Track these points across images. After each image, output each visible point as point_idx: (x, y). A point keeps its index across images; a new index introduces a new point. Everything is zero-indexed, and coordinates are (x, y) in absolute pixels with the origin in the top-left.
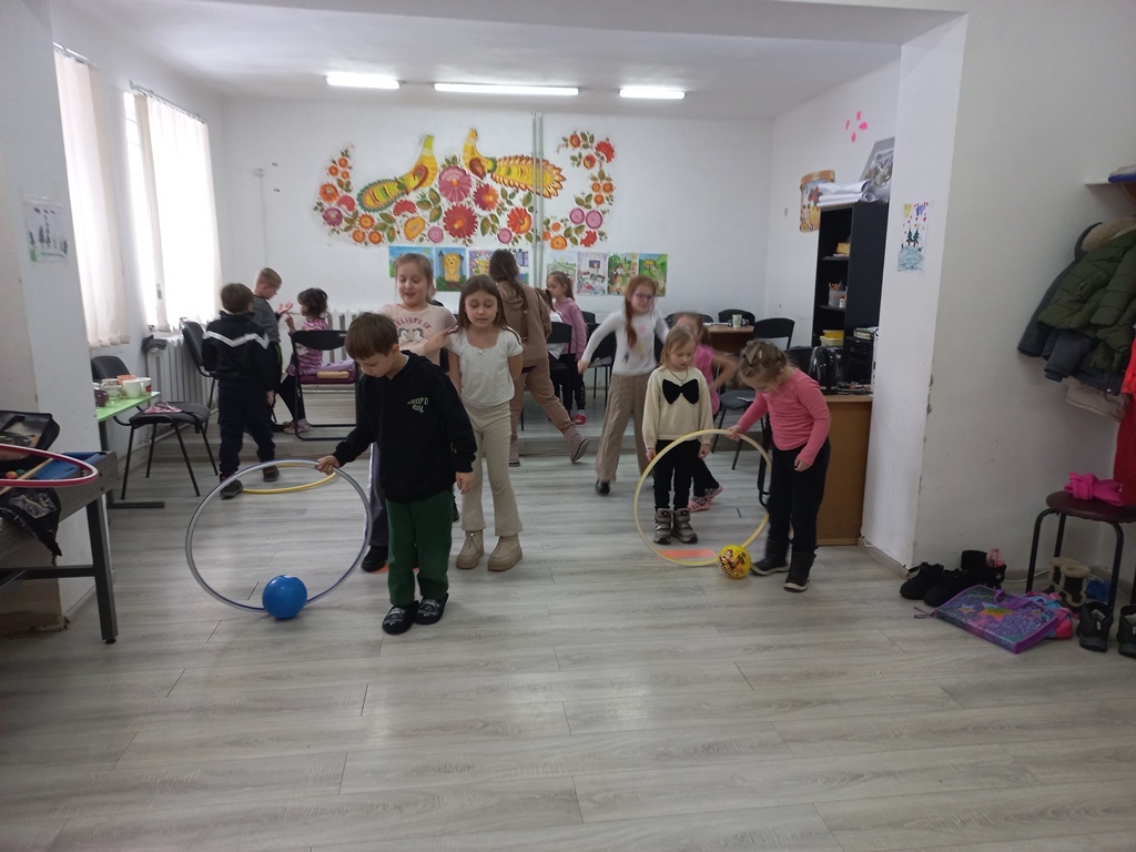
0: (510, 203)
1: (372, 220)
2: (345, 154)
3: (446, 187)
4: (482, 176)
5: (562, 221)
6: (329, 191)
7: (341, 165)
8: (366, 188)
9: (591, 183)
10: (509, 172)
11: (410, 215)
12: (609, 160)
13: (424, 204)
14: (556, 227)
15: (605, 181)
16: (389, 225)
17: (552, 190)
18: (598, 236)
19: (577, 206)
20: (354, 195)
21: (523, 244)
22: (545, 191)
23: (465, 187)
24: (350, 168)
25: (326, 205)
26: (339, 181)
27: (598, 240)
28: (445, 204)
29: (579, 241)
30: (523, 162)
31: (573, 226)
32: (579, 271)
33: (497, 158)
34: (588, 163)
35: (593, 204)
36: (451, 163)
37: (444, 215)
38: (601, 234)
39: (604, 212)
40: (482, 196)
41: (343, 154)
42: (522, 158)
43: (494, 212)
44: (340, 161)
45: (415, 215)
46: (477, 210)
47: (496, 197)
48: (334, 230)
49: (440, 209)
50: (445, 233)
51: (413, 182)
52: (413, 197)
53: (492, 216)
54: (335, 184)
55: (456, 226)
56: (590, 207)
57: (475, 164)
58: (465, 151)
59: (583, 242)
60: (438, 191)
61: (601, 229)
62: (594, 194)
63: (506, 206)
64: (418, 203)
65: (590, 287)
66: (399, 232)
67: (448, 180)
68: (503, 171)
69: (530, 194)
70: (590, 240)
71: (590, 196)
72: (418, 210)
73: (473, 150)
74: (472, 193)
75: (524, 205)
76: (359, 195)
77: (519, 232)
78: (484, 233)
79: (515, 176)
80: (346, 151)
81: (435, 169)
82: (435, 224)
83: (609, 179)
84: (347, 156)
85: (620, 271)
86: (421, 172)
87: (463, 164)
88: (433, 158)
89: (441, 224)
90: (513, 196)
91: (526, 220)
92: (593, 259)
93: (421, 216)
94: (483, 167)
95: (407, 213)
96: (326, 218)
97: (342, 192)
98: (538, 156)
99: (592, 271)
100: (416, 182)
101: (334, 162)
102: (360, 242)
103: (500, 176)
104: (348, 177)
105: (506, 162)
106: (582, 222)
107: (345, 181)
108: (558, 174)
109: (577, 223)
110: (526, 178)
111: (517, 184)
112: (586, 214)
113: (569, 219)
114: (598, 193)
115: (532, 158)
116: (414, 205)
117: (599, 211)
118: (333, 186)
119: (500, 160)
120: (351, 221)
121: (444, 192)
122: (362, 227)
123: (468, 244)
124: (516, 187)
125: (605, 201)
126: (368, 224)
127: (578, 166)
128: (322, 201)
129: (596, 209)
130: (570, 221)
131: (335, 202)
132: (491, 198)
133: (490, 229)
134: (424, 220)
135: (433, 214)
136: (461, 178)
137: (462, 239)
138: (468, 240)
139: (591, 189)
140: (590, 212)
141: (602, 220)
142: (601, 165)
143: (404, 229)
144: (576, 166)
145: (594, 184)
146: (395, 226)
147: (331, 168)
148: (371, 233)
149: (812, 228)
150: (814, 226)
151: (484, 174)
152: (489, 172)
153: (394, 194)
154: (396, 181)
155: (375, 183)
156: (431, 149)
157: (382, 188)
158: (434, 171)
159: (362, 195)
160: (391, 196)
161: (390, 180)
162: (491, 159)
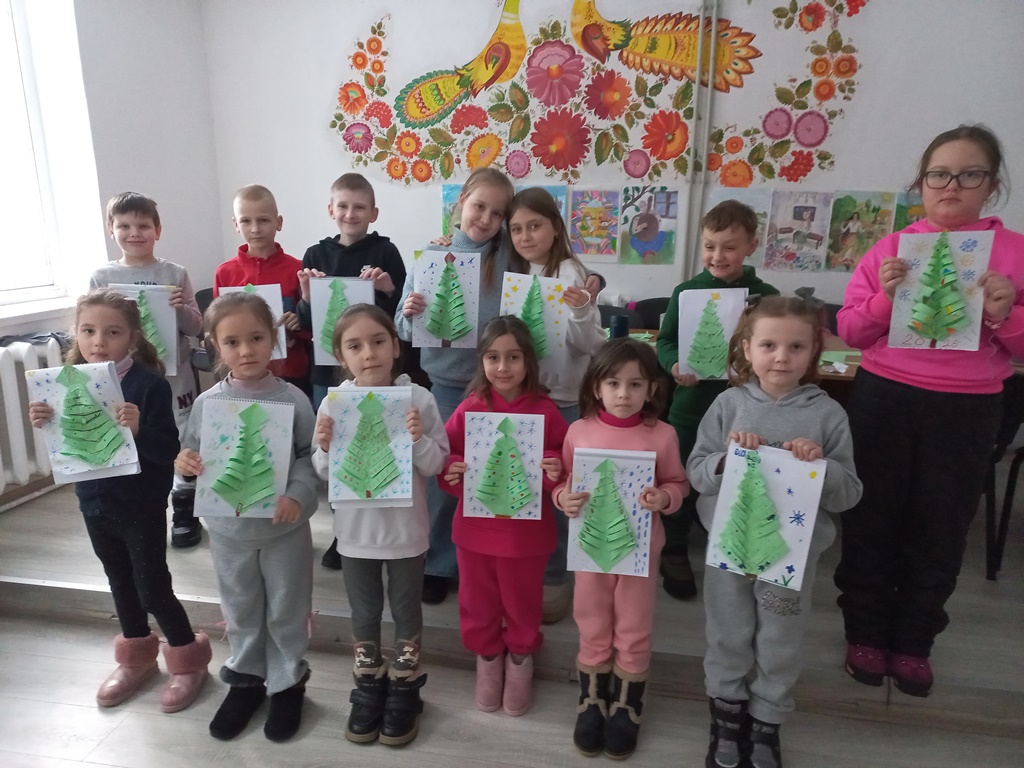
0: (651, 104)
1: (418, 143)
2: (377, 30)
3: (541, 81)
4: (603, 56)
5: (747, 133)
6: (354, 94)
7: (370, 51)
8: (409, 86)
9: (813, 58)
10: (653, 46)
11: (477, 131)
12: (853, 11)
13: (501, 110)
14: (735, 145)
15: (840, 54)
16: (444, 150)
17: (731, 76)
18: (816, 161)
19: (780, 105)
20: (389, 100)
21: (670, 178)
22: (719, 79)
23: (574, 77)
24: (385, 54)
25: (349, 119)
26: (368, 76)
27: (815, 169)
28: (537, 110)
29: (777, 168)
30: (681, 26)
31: (768, 142)
32: (772, 226)
33: (633, 22)
34: (808, 20)
35: (811, 99)
36: (551, 35)
37: (533, 130)
38: (824, 157)
39: (833, 115)
40: (602, 93)
41: (374, 31)
42: (679, 18)
43: (621, 121)
44: (370, 42)
45: (485, 131)
46: (591, 119)
47: (626, 93)
48: (359, 159)
49: (527, 119)
50: (534, 161)
51: (485, 74)
52: (484, 100)
53: (617, 128)
54: (362, 82)
55: (553, 148)
56: (804, 106)
57: (592, 35)
58: (575, 12)
59: (785, 172)
60: (525, 87)
61: (821, 148)
62: (815, 80)
63: (644, 109)
64: (492, 109)
65: (790, 256)
66: (459, 161)
67: (544, 66)
68: (642, 44)
69: (688, 86)
70: (799, 168)
71: (807, 83)
72: (491, 122)
74: (583, 88)
75: (677, 105)
76: (399, 99)
77: (663, 156)
78: (600, 161)
79: (663, 52)
80: (380, 25)
81: (521, 47)
82: (517, 146)
83: (851, 49)
84: (381, 34)
85: (854, 227)
86: (499, 55)
87: (570, 36)
88: (519, 28)
89: (527, 145)
90: (657, 89)
91: (678, 133)
92: (801, 203)
93: (496, 133)
94: (605, 39)
95: (471, 128)
96: (348, 139)
97: (372, 97)
98: (710, 13)
99: (798, 226)
100: (490, 73)
101: (361, 46)
102: (400, 178)
103: (635, 54)
104: (381, 69)
105: (648, 29)
106: (786, 134)
107: (376, 76)
108: (746, 45)
109: (777, 137)
110: (683, 56)
111: (666, 68)
112: (795, 119)
113: (761, 129)
114: (823, 78)
115: (697, 17)
116: (484, 113)
117: (823, 112)
118: (358, 86)
119: (637, 24)
120: (385, 144)
121: (534, 90)
122: (402, 153)
123: (572, 179)
124: (664, 73)
125: (837, 92)
126: (411, 149)
127: (788, 26)
128: (342, 112)
129: (816, 109)
130: (762, 133)
131: (362, 114)
132: (617, 96)
133: (612, 152)
134: (500, 140)
135: (515, 130)
136: (567, 61)
137: (562, 171)
138: (573, 173)
139: (809, 70)
140: (805, 115)
141: (826, 129)
142: (836, 23)
143: (468, 155)
144: (782, 27)
145: (817, 61)
146: (452, 151)
147: (357, 55)
148: (416, 163)
151: (607, 52)
152: (617, 47)
153: (452, 96)
154: (456, 72)
155: (423, 78)
156: (517, 13)
157: (434, 87)
158: (521, 52)
159: (403, 99)
160: (447, 100)
161: (447, 72)
162: (621, 24)
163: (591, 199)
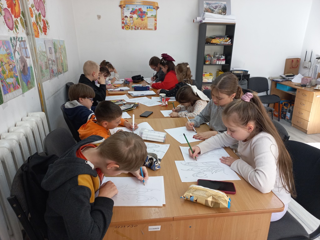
5: (32, 6)
14: (31, 13)
18: (47, 25)
21: (21, 31)
27: (47, 29)
29: (42, 28)
31: (37, 13)
32: (48, 59)
39: (44, 2)
61: (46, 18)
65: (53, 71)
77: (16, 15)
92: (49, 46)
99: (51, 57)
109: (38, 10)
112: (39, 2)
130: (35, 7)
141: (44, 9)
149: (136, 28)
150: (140, 28)
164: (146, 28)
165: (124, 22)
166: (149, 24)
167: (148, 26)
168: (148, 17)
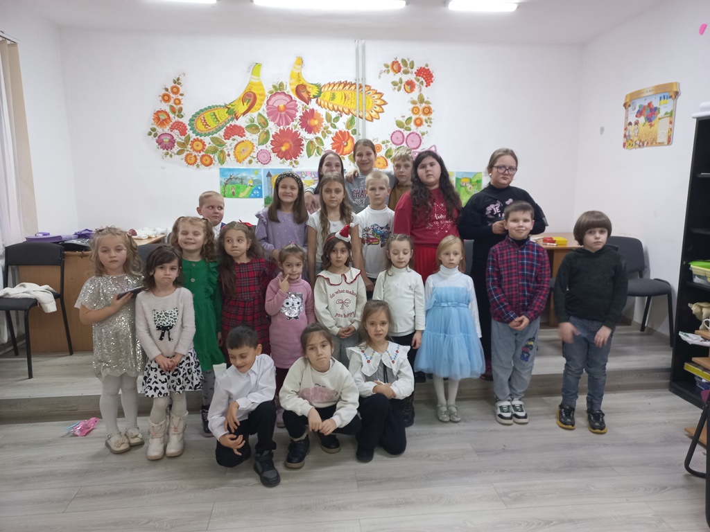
0: (335, 127)
1: (204, 144)
2: (177, 81)
3: (274, 112)
4: (307, 101)
5: (383, 143)
6: (163, 117)
7: (173, 93)
8: (197, 113)
9: (412, 106)
10: (333, 97)
11: (239, 139)
12: (428, 85)
13: (253, 128)
15: (424, 105)
16: (220, 149)
17: (374, 114)
19: (398, 129)
21: (347, 164)
22: (367, 115)
23: (292, 112)
24: (182, 95)
25: (160, 131)
26: (172, 107)
28: (273, 128)
30: (347, 87)
33: (322, 84)
34: (408, 88)
35: (412, 126)
36: (278, 90)
37: (271, 139)
39: (423, 134)
40: (308, 120)
41: (175, 82)
42: (346, 84)
43: (319, 135)
44: (172, 88)
45: (244, 139)
46: (303, 133)
47: (321, 121)
48: (167, 154)
49: (267, 133)
50: (273, 155)
51: (242, 108)
52: (242, 122)
53: (317, 138)
54: (168, 110)
55: (283, 149)
56: (410, 130)
57: (300, 90)
58: (291, 77)
60: (266, 116)
62: (414, 117)
63: (331, 129)
64: (247, 127)
66: (229, 155)
67: (276, 105)
68: (328, 96)
69: (353, 118)
71: (410, 119)
73: (299, 75)
74: (298, 117)
75: (348, 127)
76: (191, 120)
78: (309, 156)
79: (339, 101)
80: (178, 79)
81: (262, 95)
82: (263, 147)
83: (428, 103)
84: (179, 84)
86: (250, 98)
87: (289, 90)
88: (261, 84)
89: (268, 147)
90: (337, 119)
91: (349, 142)
93: (250, 139)
94: (308, 93)
95: (236, 137)
96: (160, 142)
97: (174, 118)
98: (360, 82)
100: (246, 107)
101: (167, 90)
102: (193, 164)
103: (324, 101)
104: (180, 103)
105: (331, 88)
106: (402, 143)
107: (177, 107)
108: (380, 99)
109: (398, 145)
110: (349, 102)
111: (341, 109)
112: (405, 136)
113: (390, 140)
114: (417, 116)
115: (355, 84)
116: (243, 129)
117: (419, 133)
118: (166, 112)
119: (325, 86)
120: (183, 145)
121: (271, 117)
122: (194, 150)
123: (295, 165)
124: (340, 111)
125: (424, 123)
126: (200, 148)
127: (399, 90)
128: (155, 127)
129: (415, 131)
130: (391, 142)
131: (168, 127)
132: (316, 122)
133: (316, 151)
134: (253, 144)
135: (261, 138)
136: (288, 103)
137: (289, 161)
138: (295, 161)
139: (410, 112)
140: (410, 134)
141: (421, 140)
142: (421, 90)
143: (234, 152)
144: (396, 90)
145: (414, 108)
146: (225, 150)
147: (164, 95)
148: (203, 156)
149: (642, 144)
150: (646, 143)
151: (310, 99)
152: (314, 97)
153: (224, 119)
154: (226, 106)
155: (206, 109)
156: (259, 76)
157: (212, 114)
158: (262, 97)
159: (194, 120)
160: (221, 121)
161: (220, 106)
162: (316, 85)
163: (306, 176)
164: (654, 143)
165: (627, 134)
166: (660, 132)
167: (658, 136)
168: (659, 119)
